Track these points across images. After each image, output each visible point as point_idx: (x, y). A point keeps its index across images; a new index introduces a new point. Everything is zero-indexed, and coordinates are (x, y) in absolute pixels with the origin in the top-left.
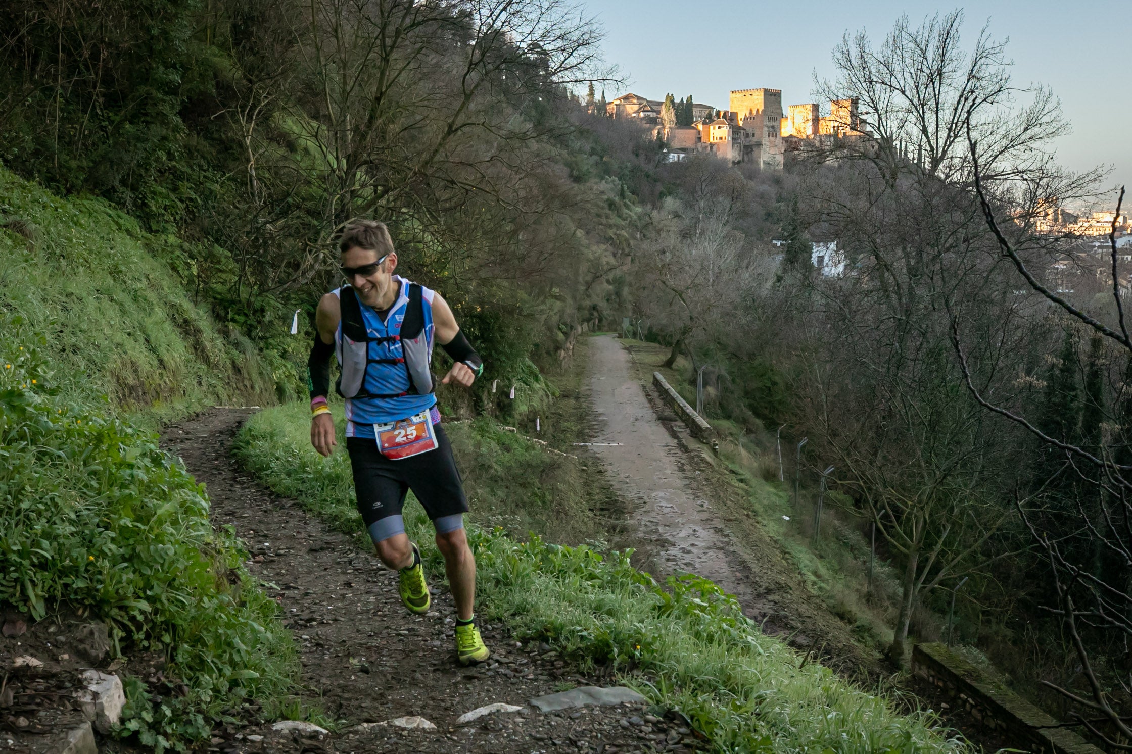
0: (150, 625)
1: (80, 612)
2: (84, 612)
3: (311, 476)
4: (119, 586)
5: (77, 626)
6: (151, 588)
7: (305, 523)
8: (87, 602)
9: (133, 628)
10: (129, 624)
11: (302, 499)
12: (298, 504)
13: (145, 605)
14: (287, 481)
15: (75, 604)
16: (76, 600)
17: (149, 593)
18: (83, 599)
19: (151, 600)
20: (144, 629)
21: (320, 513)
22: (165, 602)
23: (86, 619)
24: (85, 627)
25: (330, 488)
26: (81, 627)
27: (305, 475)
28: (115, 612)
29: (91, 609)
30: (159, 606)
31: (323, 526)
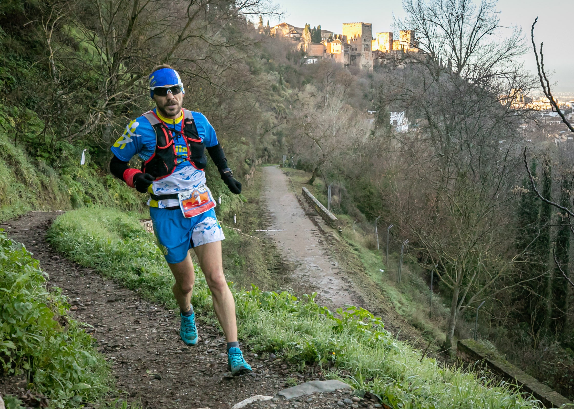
3: (104, 254)
6: (15, 333)
7: (103, 284)
11: (99, 268)
12: (96, 272)
13: (11, 344)
14: (87, 257)
19: (15, 340)
20: (11, 361)
21: (112, 277)
22: (25, 341)
25: (117, 260)
27: (100, 253)
30: (20, 345)
31: (115, 285)
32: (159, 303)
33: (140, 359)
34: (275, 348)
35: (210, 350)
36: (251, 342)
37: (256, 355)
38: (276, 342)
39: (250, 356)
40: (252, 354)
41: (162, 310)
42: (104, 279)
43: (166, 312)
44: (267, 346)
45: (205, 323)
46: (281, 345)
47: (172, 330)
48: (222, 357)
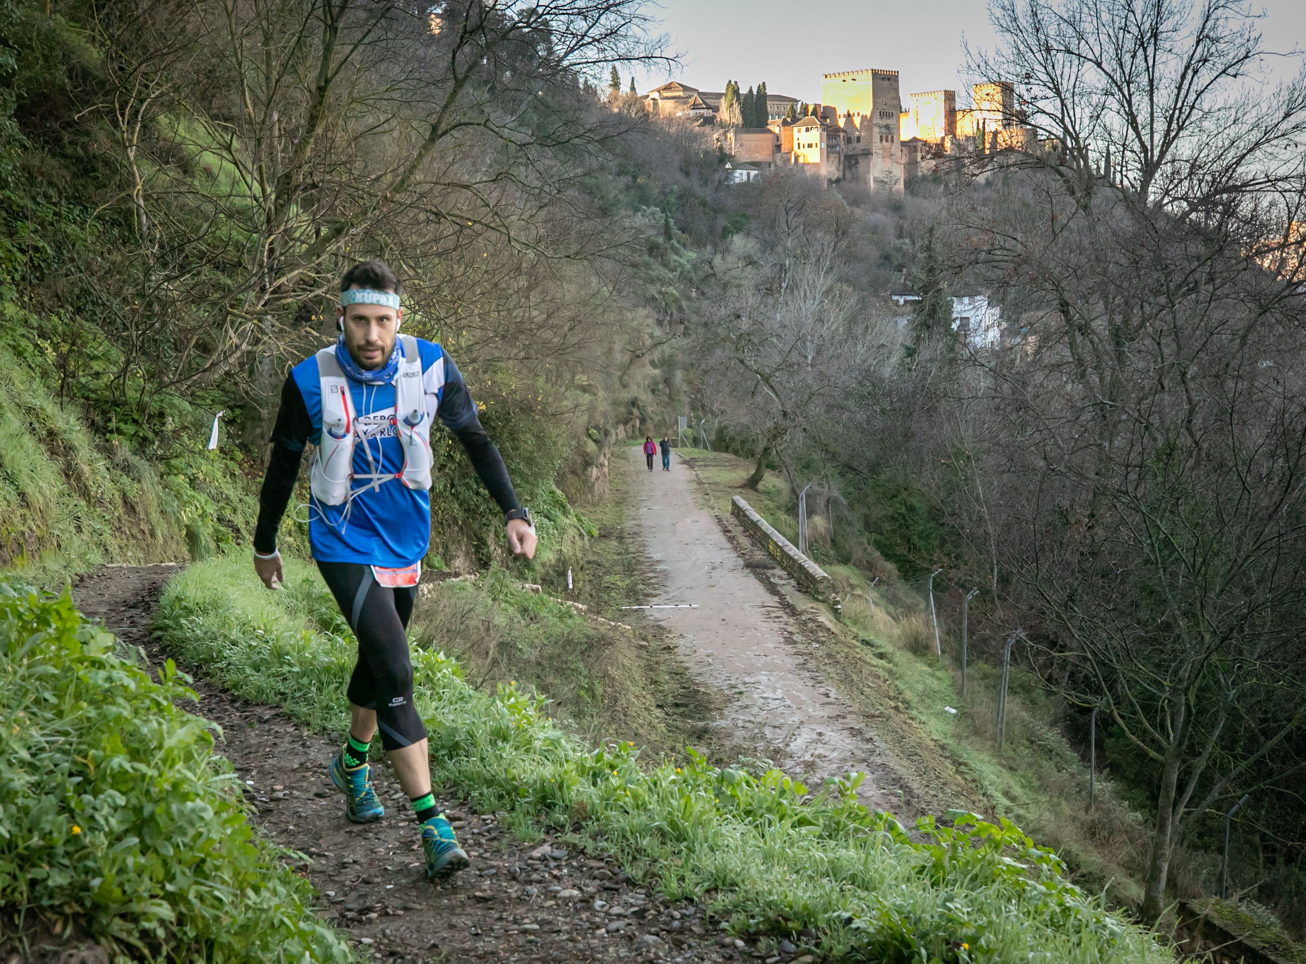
0: (173, 944)
1: (58, 929)
2: (64, 928)
3: (296, 669)
4: (124, 877)
5: (56, 954)
6: (172, 878)
7: (303, 745)
8: (68, 910)
9: (146, 952)
10: (139, 944)
11: (287, 707)
12: (285, 714)
13: (165, 911)
14: (258, 679)
15: (49, 915)
16: (52, 907)
17: (169, 887)
18: (61, 905)
19: (173, 899)
20: (164, 953)
21: (325, 729)
22: (195, 902)
23: (68, 940)
24: (71, 956)
26: (64, 956)
27: (286, 668)
28: (117, 926)
29: (76, 923)
30: (183, 909)
31: (335, 749)
32: (453, 795)
33: (435, 946)
34: (790, 925)
35: (613, 926)
36: (719, 906)
37: (740, 943)
38: (791, 907)
39: (723, 946)
40: (728, 940)
41: (463, 815)
42: (306, 733)
43: (475, 820)
44: (767, 919)
45: (582, 852)
46: (807, 918)
47: (498, 867)
48: (648, 945)
